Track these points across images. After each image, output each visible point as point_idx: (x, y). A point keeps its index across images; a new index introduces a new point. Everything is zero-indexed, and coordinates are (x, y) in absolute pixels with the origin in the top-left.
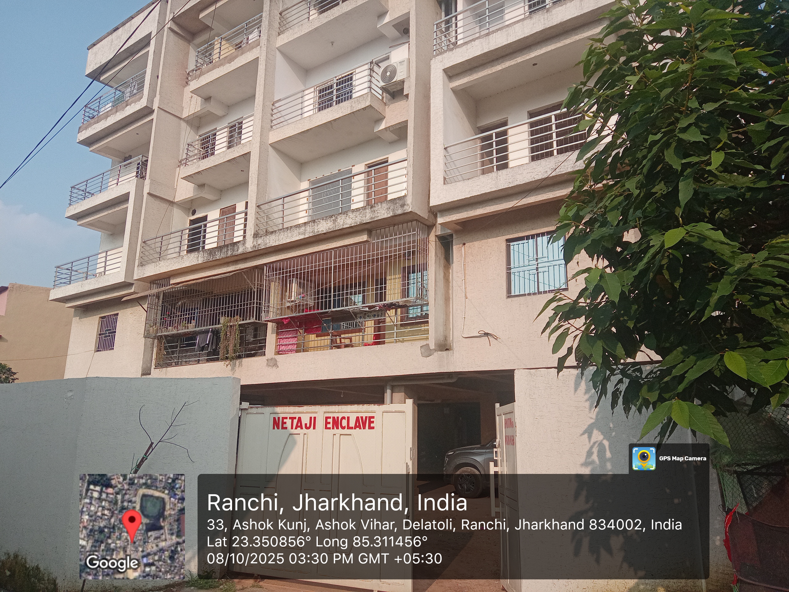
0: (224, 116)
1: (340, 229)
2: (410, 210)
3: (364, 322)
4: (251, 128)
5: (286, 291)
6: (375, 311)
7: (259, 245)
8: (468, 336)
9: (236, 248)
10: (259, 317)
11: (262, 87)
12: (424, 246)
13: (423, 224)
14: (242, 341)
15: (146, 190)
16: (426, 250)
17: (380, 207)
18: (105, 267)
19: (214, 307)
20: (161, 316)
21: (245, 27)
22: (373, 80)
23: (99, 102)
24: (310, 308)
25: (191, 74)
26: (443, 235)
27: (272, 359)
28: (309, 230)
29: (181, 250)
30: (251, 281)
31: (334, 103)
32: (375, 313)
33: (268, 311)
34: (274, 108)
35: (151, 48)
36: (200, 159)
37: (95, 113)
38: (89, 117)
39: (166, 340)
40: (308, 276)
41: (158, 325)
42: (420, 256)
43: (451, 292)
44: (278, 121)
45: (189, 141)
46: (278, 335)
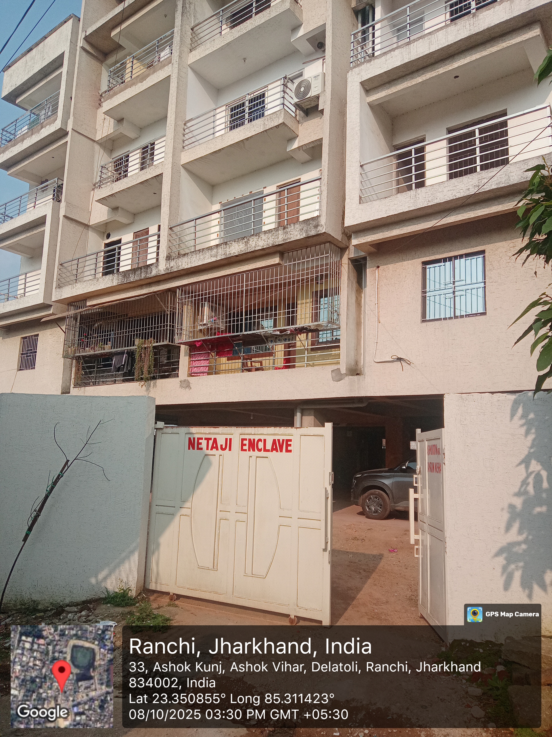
0: (137, 138)
1: (252, 251)
2: (323, 231)
3: (274, 346)
4: (163, 149)
5: (198, 315)
6: (286, 335)
7: (172, 267)
8: (380, 361)
9: (149, 270)
10: (172, 340)
11: (174, 106)
12: (337, 269)
13: (336, 246)
14: (156, 363)
15: (62, 213)
16: (339, 273)
17: (292, 228)
18: (25, 289)
19: (129, 329)
20: (79, 337)
21: (157, 45)
22: (286, 95)
23: (16, 125)
24: (222, 331)
25: (103, 95)
26: (357, 258)
27: (185, 381)
28: (221, 252)
29: (96, 272)
30: (165, 304)
31: (247, 121)
32: (285, 337)
33: (181, 334)
34: (185, 128)
35: (64, 69)
36: (113, 181)
37: (12, 137)
38: (6, 140)
39: (84, 361)
40: (220, 300)
41: (76, 345)
42: (332, 280)
43: (362, 316)
44: (190, 141)
45: (103, 163)
46: (191, 358)
